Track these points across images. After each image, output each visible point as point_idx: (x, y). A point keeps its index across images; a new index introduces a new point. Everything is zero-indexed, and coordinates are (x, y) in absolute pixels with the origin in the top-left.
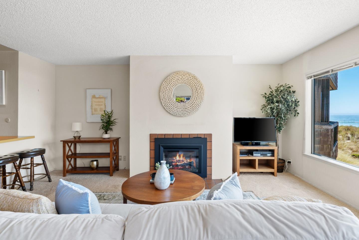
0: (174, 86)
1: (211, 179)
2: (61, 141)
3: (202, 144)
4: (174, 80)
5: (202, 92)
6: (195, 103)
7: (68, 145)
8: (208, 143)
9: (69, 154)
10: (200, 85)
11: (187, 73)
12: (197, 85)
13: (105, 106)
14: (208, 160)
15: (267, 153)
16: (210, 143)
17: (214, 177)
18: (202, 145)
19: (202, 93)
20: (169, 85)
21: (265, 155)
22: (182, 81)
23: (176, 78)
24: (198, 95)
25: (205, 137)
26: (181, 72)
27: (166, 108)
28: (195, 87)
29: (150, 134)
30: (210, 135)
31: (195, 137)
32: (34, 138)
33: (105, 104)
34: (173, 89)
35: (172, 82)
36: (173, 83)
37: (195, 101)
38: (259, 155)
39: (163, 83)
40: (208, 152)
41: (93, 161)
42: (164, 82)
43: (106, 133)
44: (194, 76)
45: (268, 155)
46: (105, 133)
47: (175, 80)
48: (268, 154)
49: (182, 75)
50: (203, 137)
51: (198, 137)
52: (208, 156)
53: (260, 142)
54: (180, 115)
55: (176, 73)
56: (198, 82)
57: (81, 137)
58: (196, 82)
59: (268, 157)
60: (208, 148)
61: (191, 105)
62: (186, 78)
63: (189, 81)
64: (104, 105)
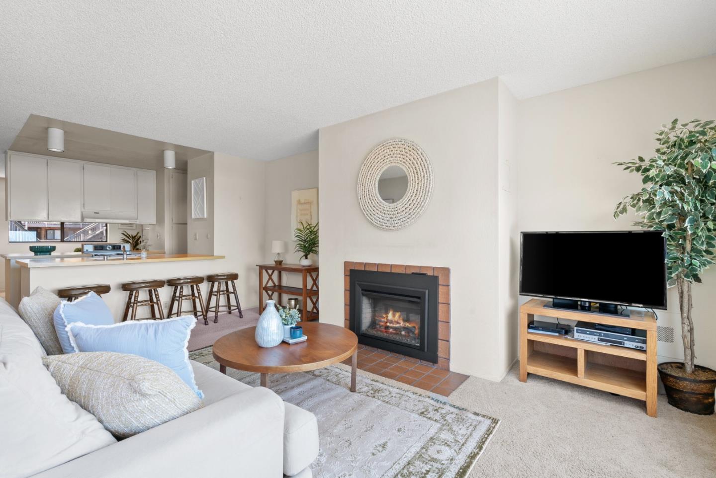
0: (378, 171)
1: (448, 370)
2: (257, 266)
3: (426, 289)
4: (378, 160)
5: (427, 176)
6: (414, 202)
7: (267, 272)
8: (441, 290)
9: (268, 285)
10: (424, 161)
11: (400, 140)
12: (418, 162)
13: (311, 215)
14: (441, 326)
15: (622, 338)
16: (445, 287)
17: (454, 367)
18: (427, 292)
19: (427, 179)
20: (371, 170)
21: (618, 344)
22: (391, 159)
23: (381, 154)
24: (420, 183)
25: (435, 275)
26: (389, 142)
27: (366, 214)
28: (414, 167)
29: (345, 262)
30: (446, 271)
31: (415, 272)
32: (224, 258)
33: (311, 212)
34: (377, 177)
35: (375, 164)
36: (376, 166)
37: (414, 196)
38: (595, 338)
39: (362, 168)
40: (441, 308)
41: (290, 299)
42: (363, 165)
43: (306, 258)
44: (413, 144)
45: (625, 346)
46: (304, 258)
47: (380, 158)
48: (626, 342)
49: (391, 147)
50: (430, 273)
51: (421, 272)
52: (441, 316)
53: (616, 305)
54: (387, 226)
55: (380, 144)
56: (419, 157)
57: (283, 262)
58: (415, 157)
59: (627, 352)
60: (441, 299)
61: (406, 206)
62: (398, 152)
63: (403, 157)
64: (309, 214)
